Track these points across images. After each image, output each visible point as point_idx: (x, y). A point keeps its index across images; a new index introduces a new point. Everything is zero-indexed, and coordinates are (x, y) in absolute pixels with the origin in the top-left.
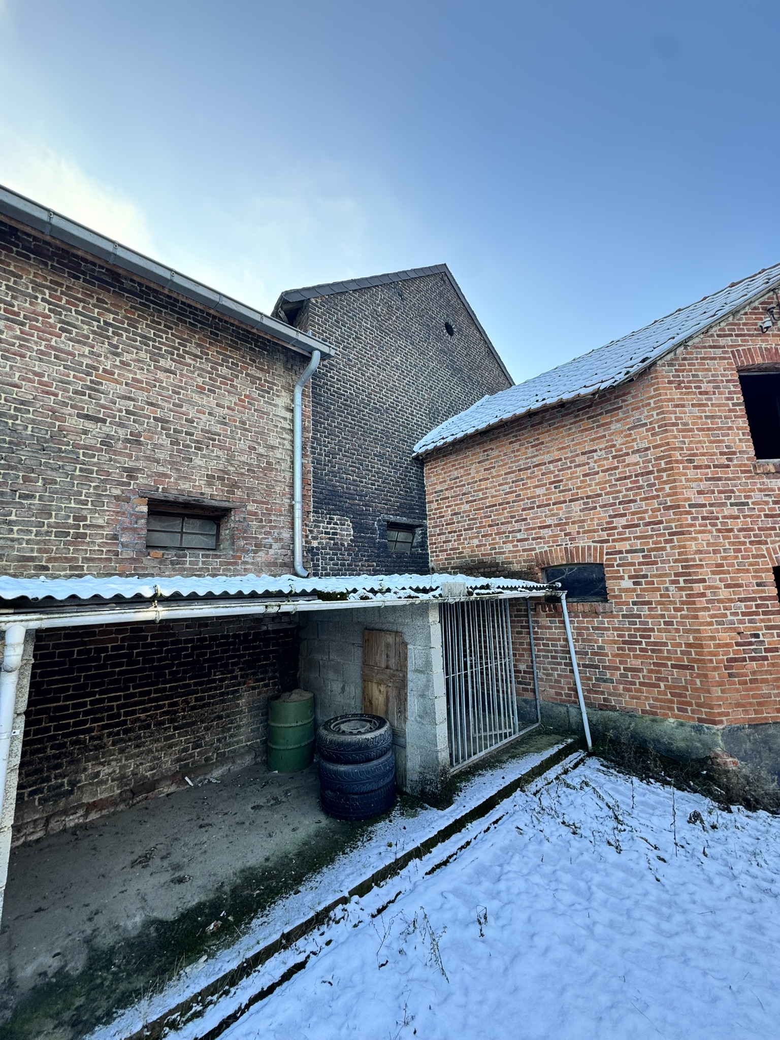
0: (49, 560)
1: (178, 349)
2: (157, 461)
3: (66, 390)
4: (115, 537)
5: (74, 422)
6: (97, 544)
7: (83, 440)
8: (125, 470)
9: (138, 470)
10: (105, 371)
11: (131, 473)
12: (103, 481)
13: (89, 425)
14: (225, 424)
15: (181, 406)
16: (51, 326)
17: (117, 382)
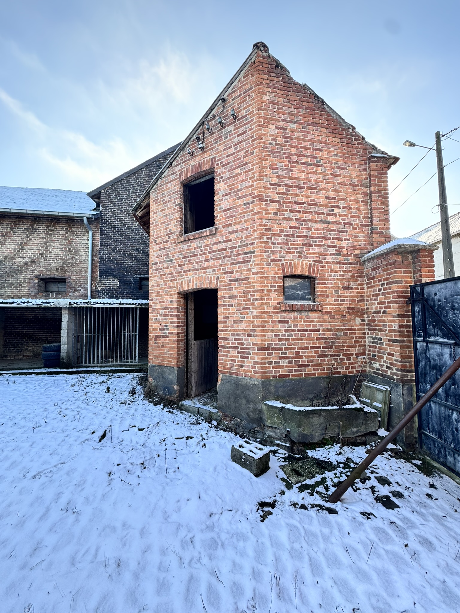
0: (14, 296)
1: (46, 230)
2: (40, 267)
3: (15, 251)
4: (29, 290)
5: (18, 259)
6: (25, 292)
7: (21, 264)
8: (31, 270)
9: (35, 270)
10: (25, 243)
11: (33, 271)
12: (25, 274)
13: (21, 259)
14: (63, 251)
15: (47, 248)
16: (11, 234)
17: (29, 245)
